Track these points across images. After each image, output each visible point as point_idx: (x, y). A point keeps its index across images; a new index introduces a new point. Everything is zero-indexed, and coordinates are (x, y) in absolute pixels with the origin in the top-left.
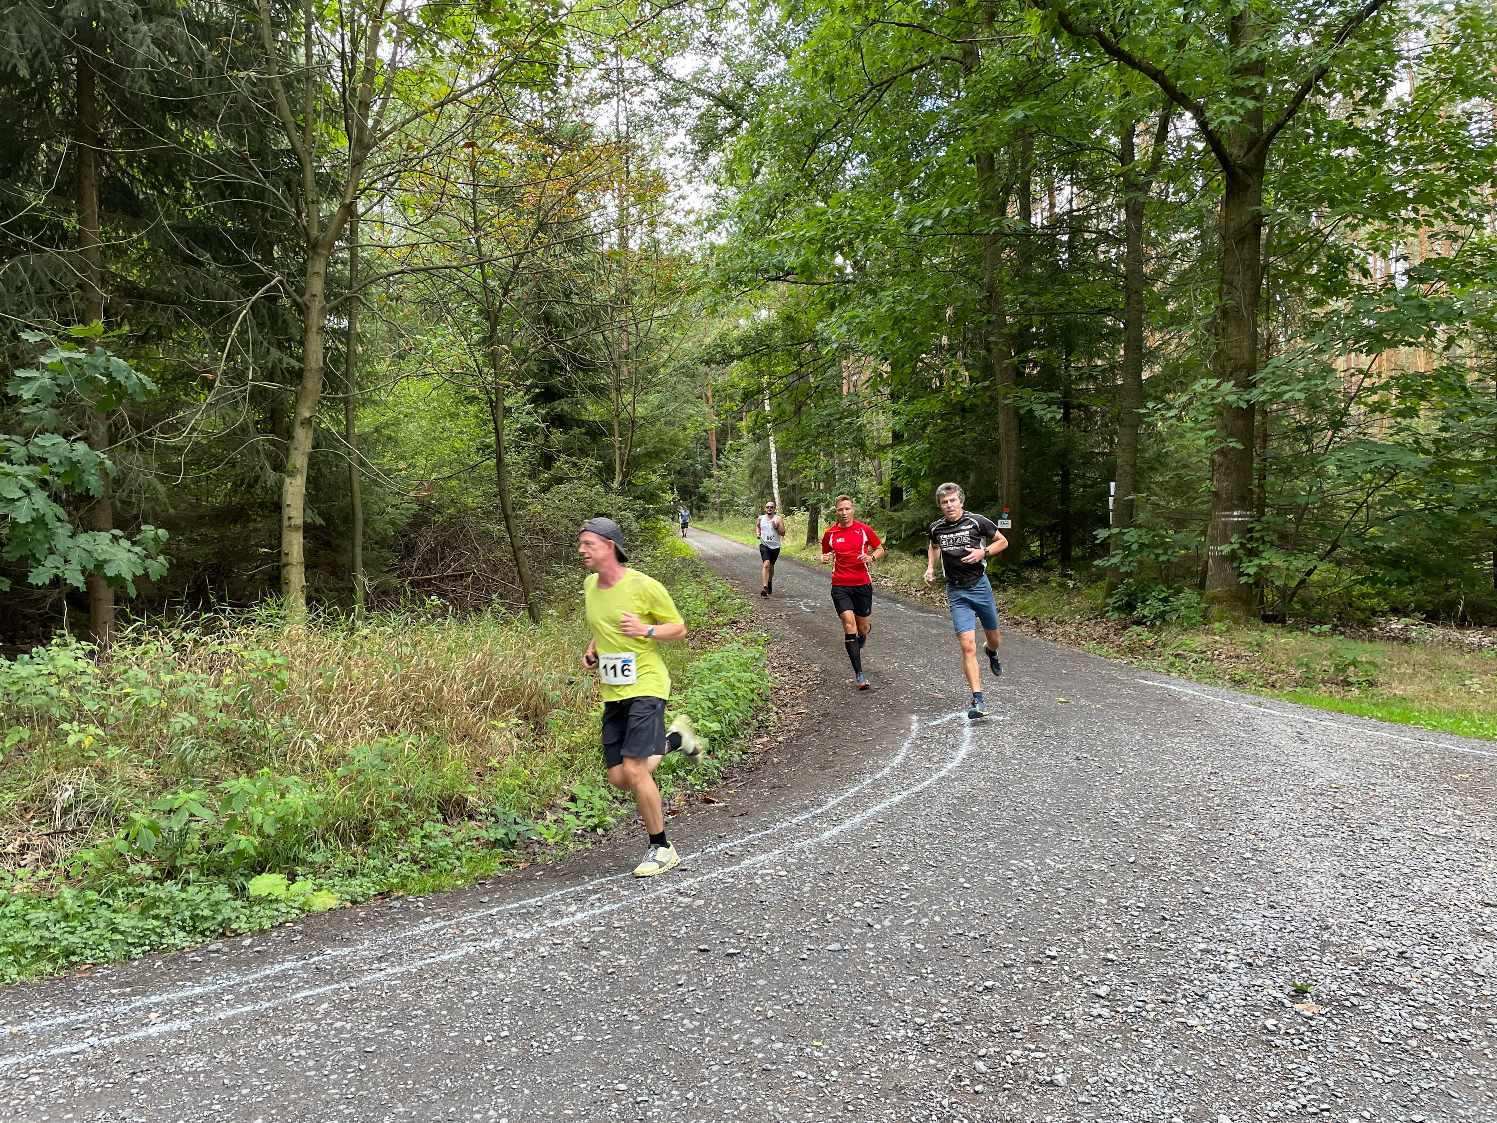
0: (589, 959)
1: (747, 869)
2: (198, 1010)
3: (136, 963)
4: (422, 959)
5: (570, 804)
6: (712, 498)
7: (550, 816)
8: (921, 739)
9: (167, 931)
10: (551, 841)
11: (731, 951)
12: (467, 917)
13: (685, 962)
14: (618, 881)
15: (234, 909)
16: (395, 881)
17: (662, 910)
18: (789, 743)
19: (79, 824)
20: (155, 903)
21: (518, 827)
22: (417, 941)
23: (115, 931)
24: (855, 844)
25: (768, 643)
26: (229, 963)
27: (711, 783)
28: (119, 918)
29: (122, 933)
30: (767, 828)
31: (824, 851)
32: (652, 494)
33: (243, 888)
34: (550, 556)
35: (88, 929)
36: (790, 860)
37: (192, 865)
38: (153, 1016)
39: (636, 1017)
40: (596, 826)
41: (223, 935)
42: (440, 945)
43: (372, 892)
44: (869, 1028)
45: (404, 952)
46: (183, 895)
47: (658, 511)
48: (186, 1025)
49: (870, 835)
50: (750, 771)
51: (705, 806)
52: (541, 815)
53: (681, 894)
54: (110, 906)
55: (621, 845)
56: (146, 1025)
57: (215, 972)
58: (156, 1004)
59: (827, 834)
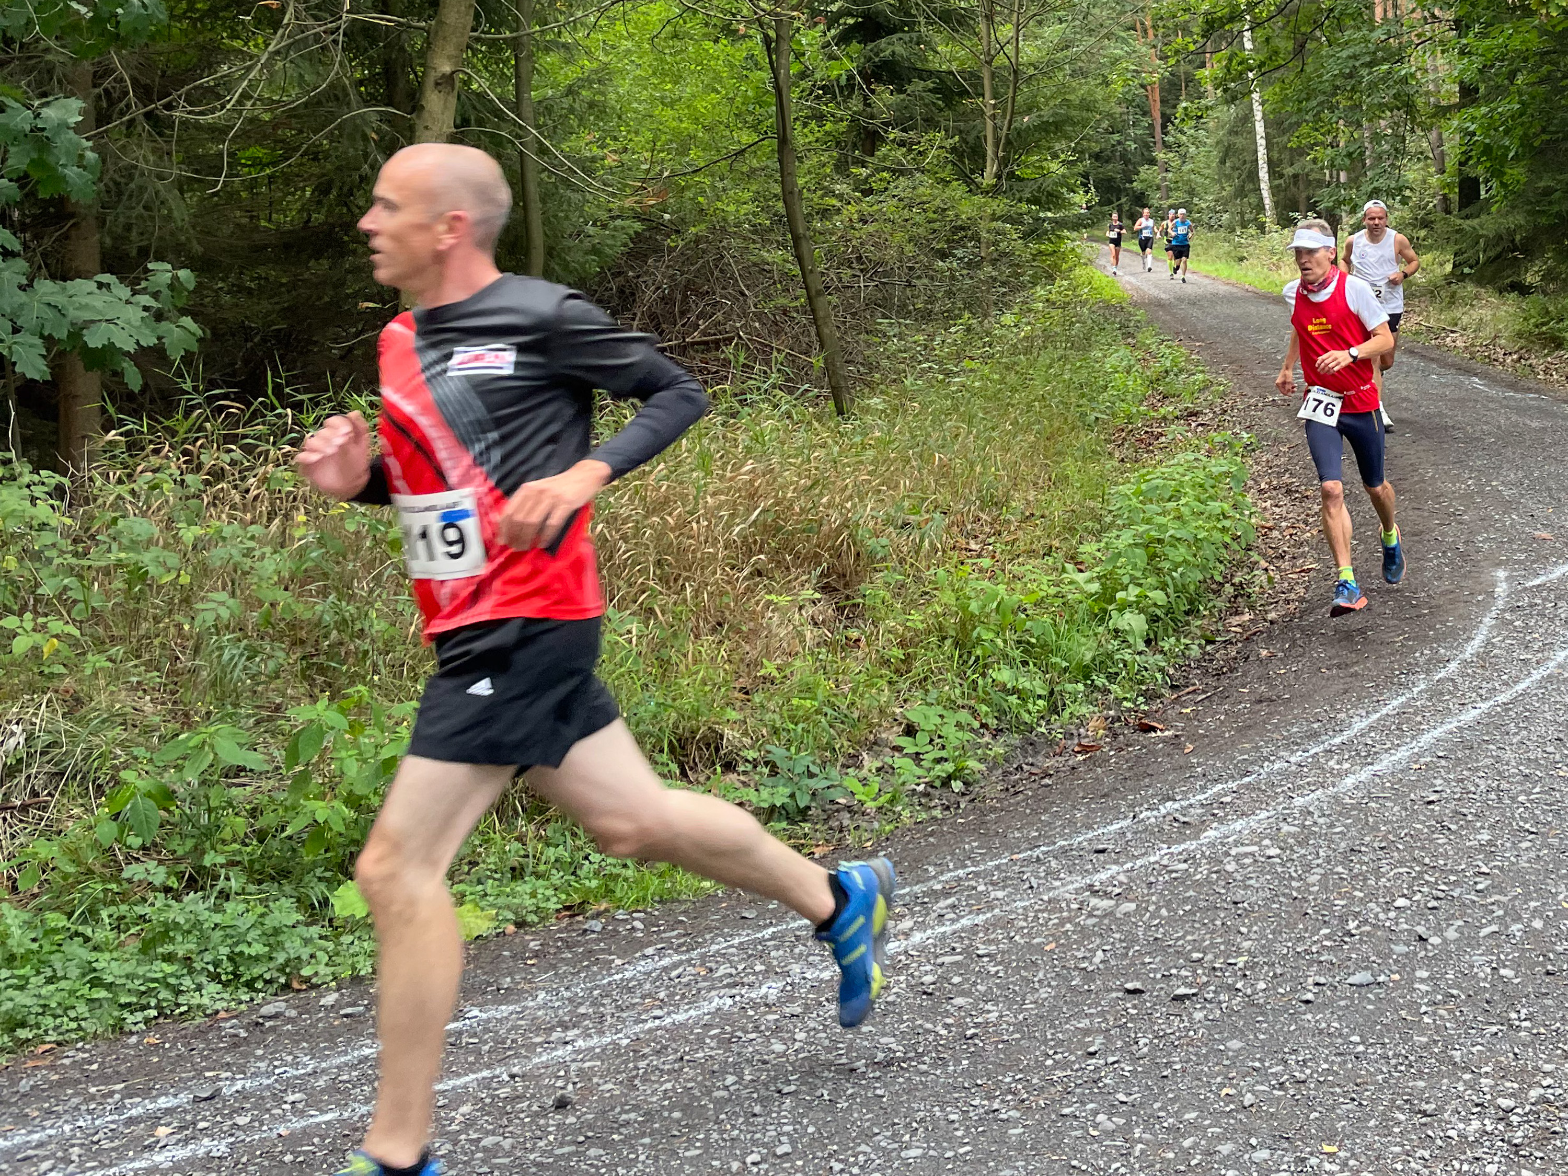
0: (932, 1014)
1: (1212, 845)
2: (242, 1120)
3: (134, 1039)
4: (638, 1021)
5: (904, 741)
6: (1155, 198)
7: (870, 763)
8: (1513, 610)
9: (187, 982)
10: (871, 806)
11: (1182, 991)
12: (719, 945)
13: (1102, 1014)
14: (988, 873)
15: (307, 941)
16: (594, 883)
17: (1062, 922)
18: (1287, 623)
19: (35, 794)
20: (166, 932)
21: (813, 783)
22: (630, 990)
23: (96, 983)
24: (1398, 797)
25: (1249, 449)
26: (296, 1038)
27: (1151, 696)
28: (103, 961)
29: (109, 987)
30: (1247, 773)
31: (1345, 811)
32: (1050, 194)
33: (325, 903)
34: (873, 304)
35: (50, 981)
36: (1286, 828)
37: (232, 864)
38: (162, 1131)
39: (1014, 1114)
40: (950, 777)
41: (287, 987)
42: (671, 996)
43: (553, 905)
44: (1419, 1120)
45: (609, 1010)
46: (217, 918)
47: (1060, 224)
48: (221, 1148)
49: (1423, 781)
50: (1219, 674)
51: (1141, 737)
52: (854, 761)
53: (1095, 893)
54: (87, 940)
55: (993, 809)
56: (150, 1148)
57: (271, 1055)
58: (169, 1111)
59: (1350, 781)
